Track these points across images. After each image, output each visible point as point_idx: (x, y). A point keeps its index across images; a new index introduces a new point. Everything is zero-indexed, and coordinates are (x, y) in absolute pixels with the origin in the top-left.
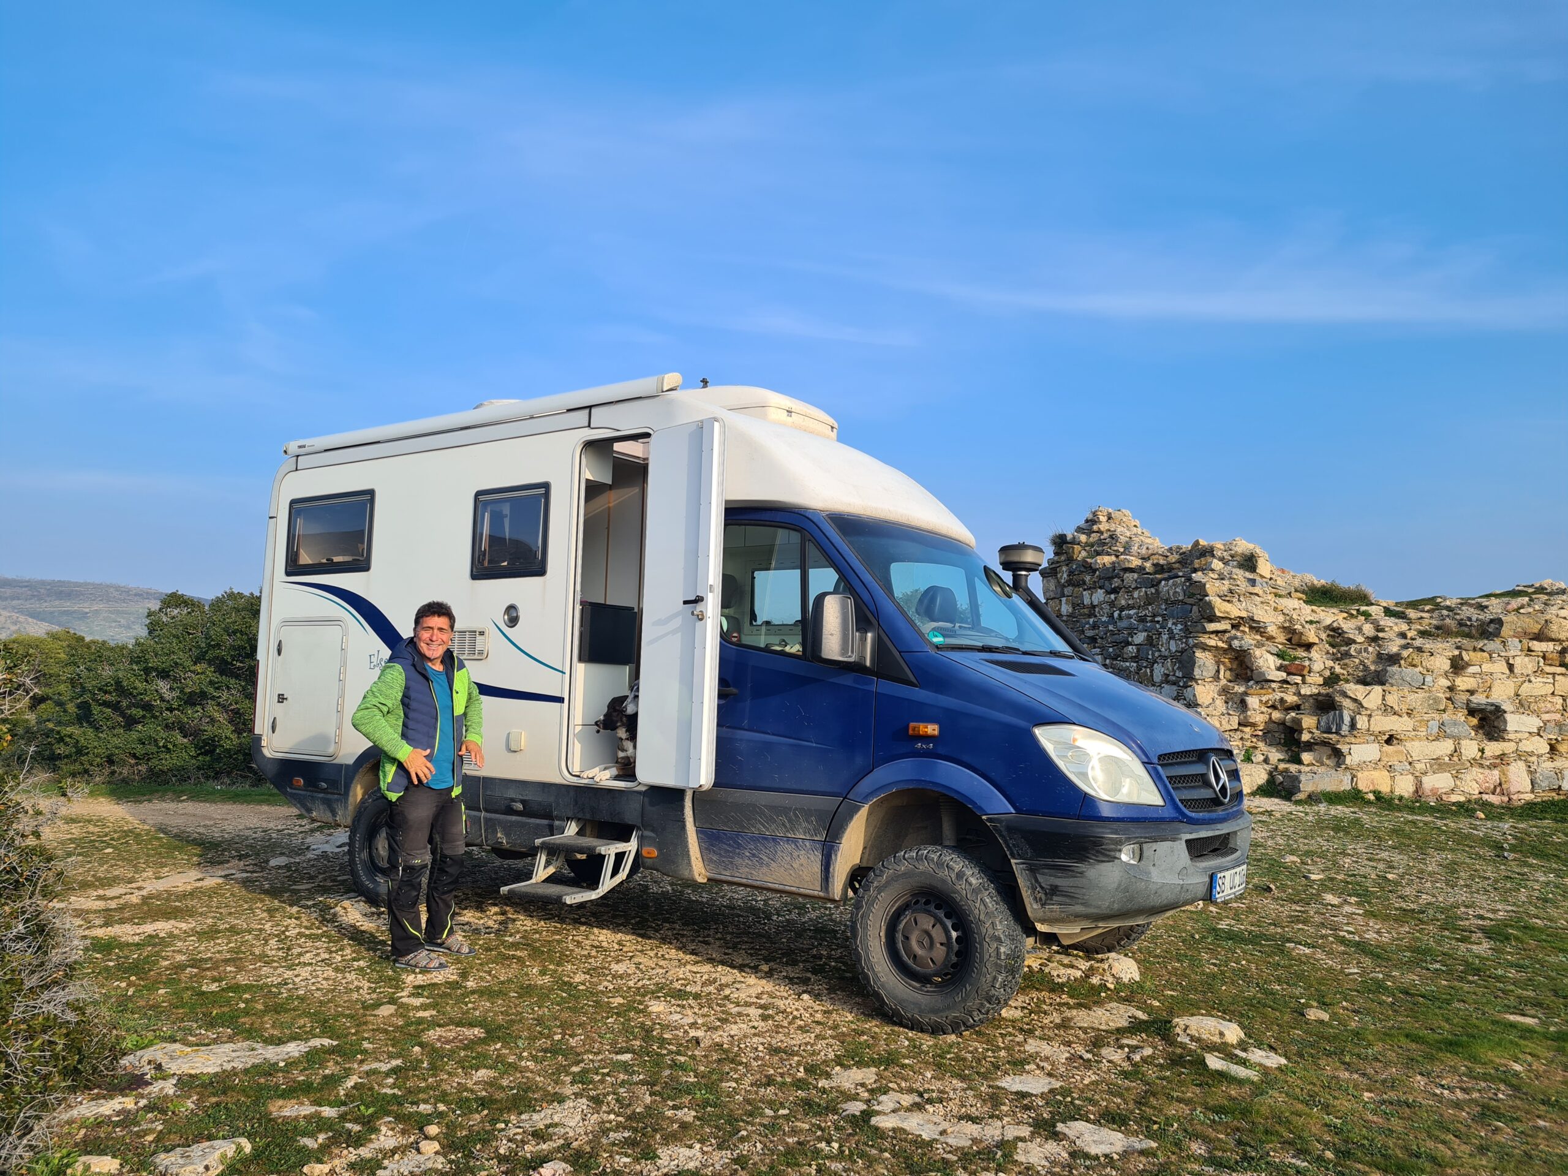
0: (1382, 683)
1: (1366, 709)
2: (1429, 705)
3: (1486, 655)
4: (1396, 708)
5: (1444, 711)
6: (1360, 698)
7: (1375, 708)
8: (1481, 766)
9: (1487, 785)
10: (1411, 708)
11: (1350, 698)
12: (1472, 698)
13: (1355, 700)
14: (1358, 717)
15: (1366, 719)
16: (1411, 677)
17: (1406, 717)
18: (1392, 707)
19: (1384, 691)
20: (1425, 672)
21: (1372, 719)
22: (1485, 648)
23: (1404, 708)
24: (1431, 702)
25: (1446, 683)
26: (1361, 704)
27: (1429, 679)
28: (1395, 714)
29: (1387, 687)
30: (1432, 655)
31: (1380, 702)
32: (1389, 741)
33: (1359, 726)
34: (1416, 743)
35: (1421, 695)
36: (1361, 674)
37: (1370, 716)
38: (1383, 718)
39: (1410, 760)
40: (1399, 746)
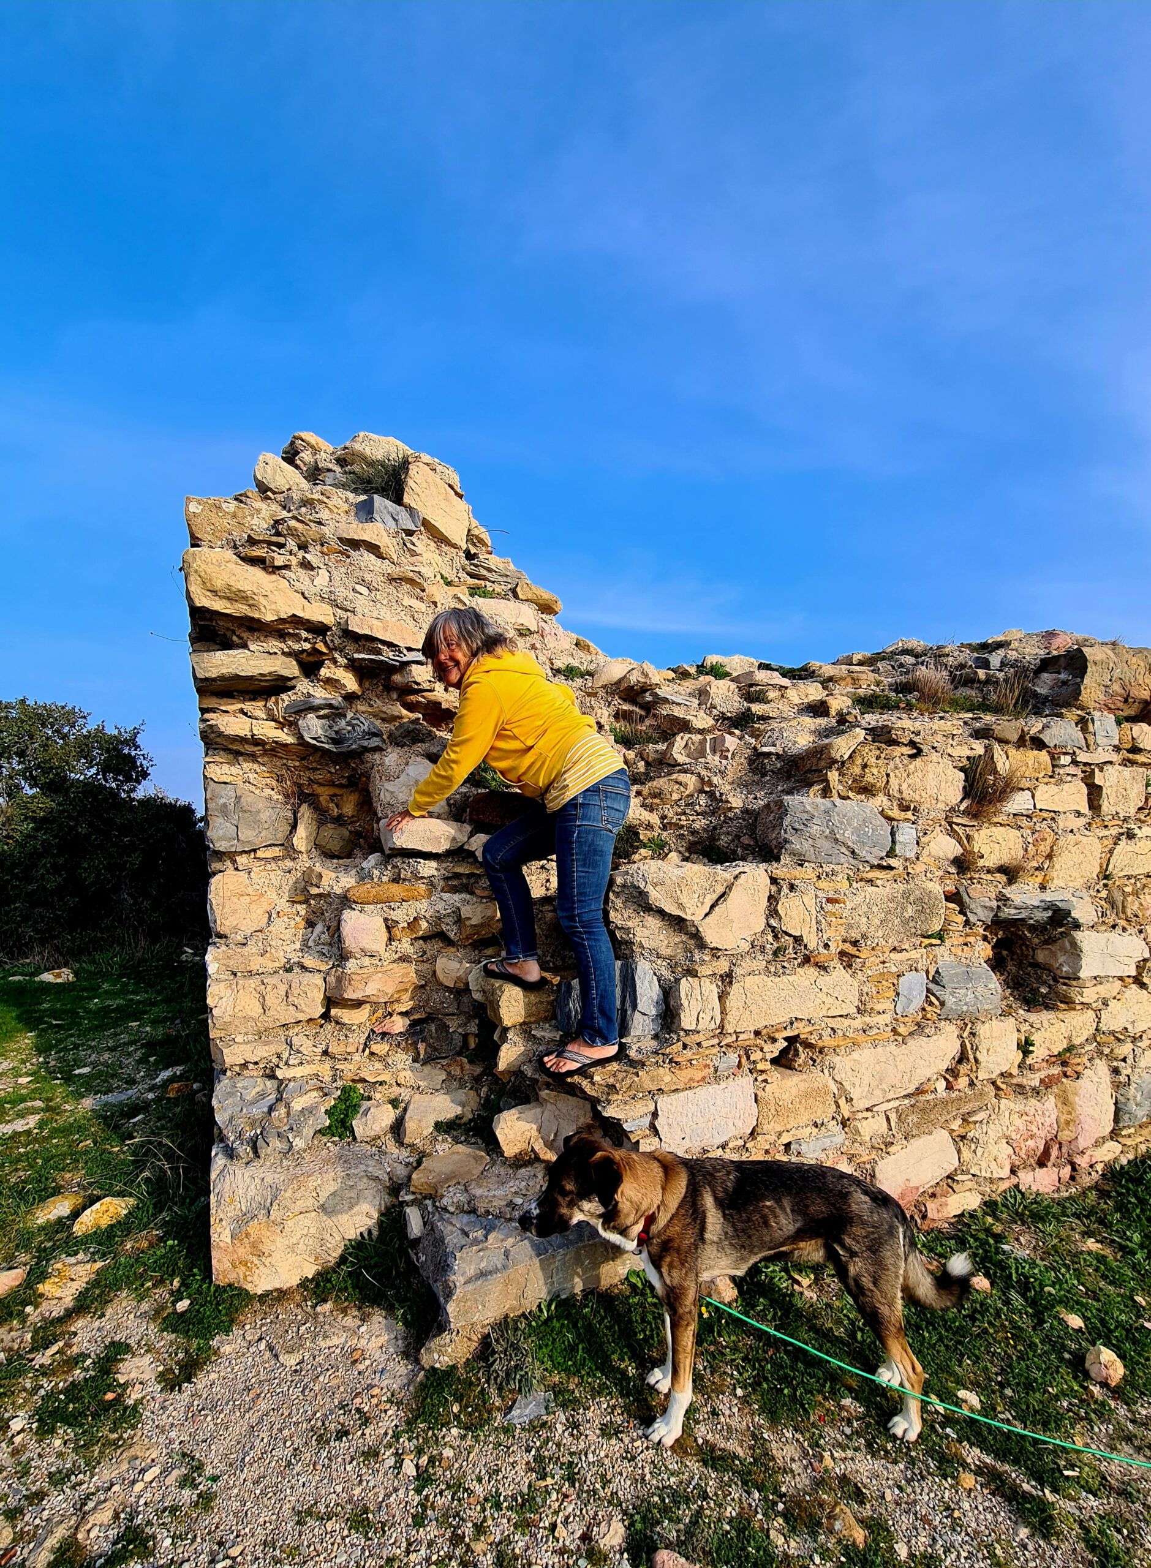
0: (768, 853)
1: (716, 953)
2: (905, 922)
3: (1044, 756)
4: (812, 941)
5: (940, 936)
6: (693, 913)
7: (745, 947)
8: (1020, 1090)
9: (1031, 1143)
10: (855, 934)
11: (661, 913)
12: (1009, 892)
13: (678, 923)
14: (684, 985)
15: (711, 990)
16: (857, 830)
17: (839, 973)
18: (798, 940)
19: (774, 881)
20: (895, 813)
21: (735, 990)
22: (1046, 737)
23: (835, 936)
24: (910, 911)
25: (947, 847)
26: (697, 937)
27: (907, 834)
28: (807, 960)
29: (783, 869)
30: (919, 753)
31: (761, 925)
32: (784, 1061)
33: (687, 1021)
34: (865, 1056)
35: (885, 888)
36: (700, 823)
37: (728, 978)
38: (769, 981)
39: (846, 1110)
40: (816, 1072)
